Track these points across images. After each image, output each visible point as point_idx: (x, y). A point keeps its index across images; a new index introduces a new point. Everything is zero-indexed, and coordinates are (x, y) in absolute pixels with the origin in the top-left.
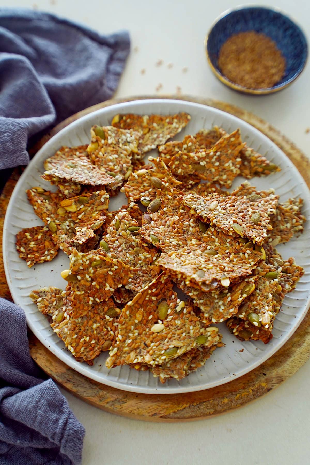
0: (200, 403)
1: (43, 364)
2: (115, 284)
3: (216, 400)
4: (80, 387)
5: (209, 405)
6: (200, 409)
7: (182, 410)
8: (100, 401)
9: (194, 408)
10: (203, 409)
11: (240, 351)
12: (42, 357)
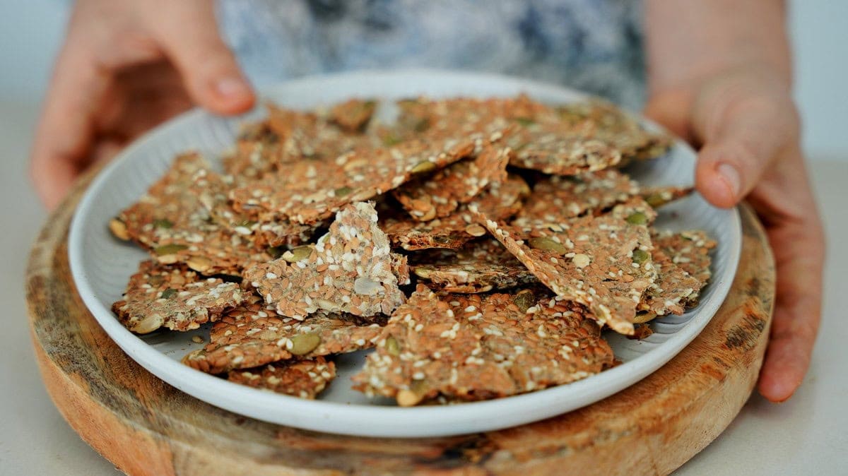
2: (446, 321)
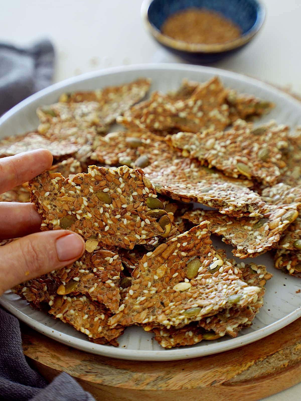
0: (267, 356)
1: (48, 362)
3: (287, 349)
4: (106, 375)
5: (280, 356)
6: (270, 363)
7: (248, 369)
8: (137, 384)
9: (262, 364)
10: (274, 362)
11: (297, 292)
12: (44, 355)
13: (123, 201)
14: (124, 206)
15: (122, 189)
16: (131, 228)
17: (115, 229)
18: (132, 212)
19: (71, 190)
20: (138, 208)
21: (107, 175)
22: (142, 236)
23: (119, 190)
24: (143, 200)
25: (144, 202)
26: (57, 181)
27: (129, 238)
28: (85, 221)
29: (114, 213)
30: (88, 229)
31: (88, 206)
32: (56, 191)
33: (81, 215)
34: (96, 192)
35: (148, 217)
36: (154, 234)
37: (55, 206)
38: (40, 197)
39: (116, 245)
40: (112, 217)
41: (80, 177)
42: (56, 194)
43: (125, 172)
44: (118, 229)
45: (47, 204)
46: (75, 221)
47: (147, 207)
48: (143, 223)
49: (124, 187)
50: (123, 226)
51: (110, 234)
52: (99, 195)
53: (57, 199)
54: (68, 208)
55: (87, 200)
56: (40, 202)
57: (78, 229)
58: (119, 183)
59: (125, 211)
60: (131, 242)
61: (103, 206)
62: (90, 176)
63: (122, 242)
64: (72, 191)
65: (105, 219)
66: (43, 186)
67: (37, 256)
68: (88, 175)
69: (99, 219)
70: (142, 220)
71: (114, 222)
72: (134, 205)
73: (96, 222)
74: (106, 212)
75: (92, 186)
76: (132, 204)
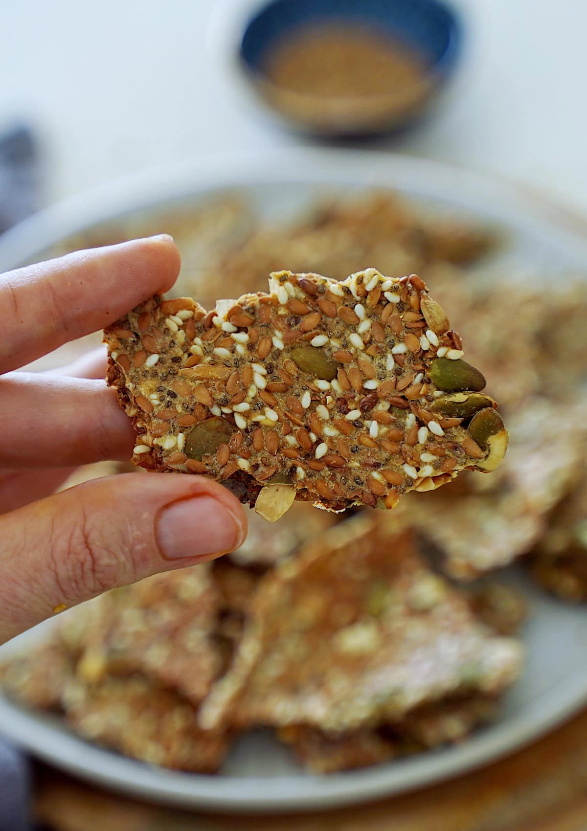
13: (368, 372)
14: (371, 385)
15: (362, 335)
16: (388, 446)
17: (344, 452)
18: (391, 401)
19: (219, 347)
20: (409, 392)
21: (321, 298)
22: (422, 469)
23: (356, 340)
24: (420, 367)
25: (424, 374)
26: (181, 323)
27: (385, 477)
28: (258, 432)
29: (343, 405)
30: (267, 454)
31: (267, 390)
32: (176, 350)
33: (246, 415)
34: (293, 348)
35: (434, 414)
36: (457, 462)
37: (173, 395)
38: (132, 369)
39: (348, 497)
40: (337, 417)
41: (248, 306)
42: (176, 360)
43: (369, 288)
44: (354, 452)
45: (151, 391)
46: (228, 434)
47: (431, 386)
48: (423, 433)
49: (368, 331)
50: (366, 441)
51: (331, 467)
52: (298, 355)
53: (180, 374)
54: (210, 399)
55: (265, 372)
56: (131, 384)
57: (237, 456)
58: (353, 319)
59: (372, 398)
60: (390, 485)
61: (311, 386)
62: (274, 303)
63: (363, 488)
64: (222, 347)
65: (315, 424)
66: (142, 338)
67: (94, 561)
68: (269, 299)
69: (299, 425)
70: (421, 423)
71: (343, 432)
72: (397, 381)
73: (290, 432)
74: (319, 402)
75: (280, 330)
76: (393, 379)
